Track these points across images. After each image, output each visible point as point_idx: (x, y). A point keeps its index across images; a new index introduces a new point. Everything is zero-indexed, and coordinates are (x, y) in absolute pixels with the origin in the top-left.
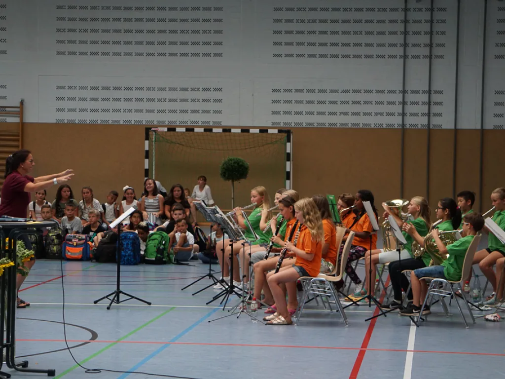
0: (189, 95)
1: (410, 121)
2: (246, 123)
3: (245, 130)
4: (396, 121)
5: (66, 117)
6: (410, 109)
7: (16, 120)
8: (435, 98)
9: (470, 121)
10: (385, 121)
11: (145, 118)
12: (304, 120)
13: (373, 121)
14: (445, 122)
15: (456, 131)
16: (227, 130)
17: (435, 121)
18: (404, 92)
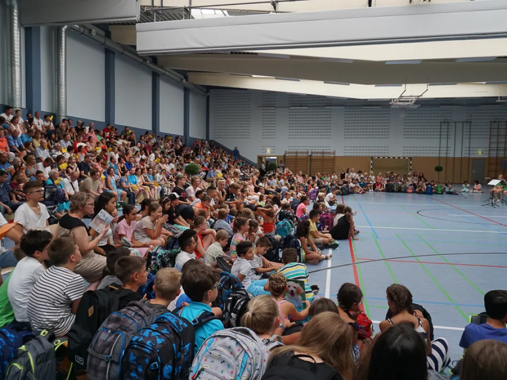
0: (380, 148)
1: (441, 155)
2: (394, 156)
3: (394, 158)
4: (437, 155)
5: (346, 155)
6: (441, 152)
7: (333, 155)
8: (449, 149)
9: (458, 155)
10: (434, 155)
11: (371, 155)
12: (415, 155)
13: (431, 155)
14: (451, 155)
15: (454, 158)
16: (389, 158)
17: (448, 155)
18: (440, 147)
